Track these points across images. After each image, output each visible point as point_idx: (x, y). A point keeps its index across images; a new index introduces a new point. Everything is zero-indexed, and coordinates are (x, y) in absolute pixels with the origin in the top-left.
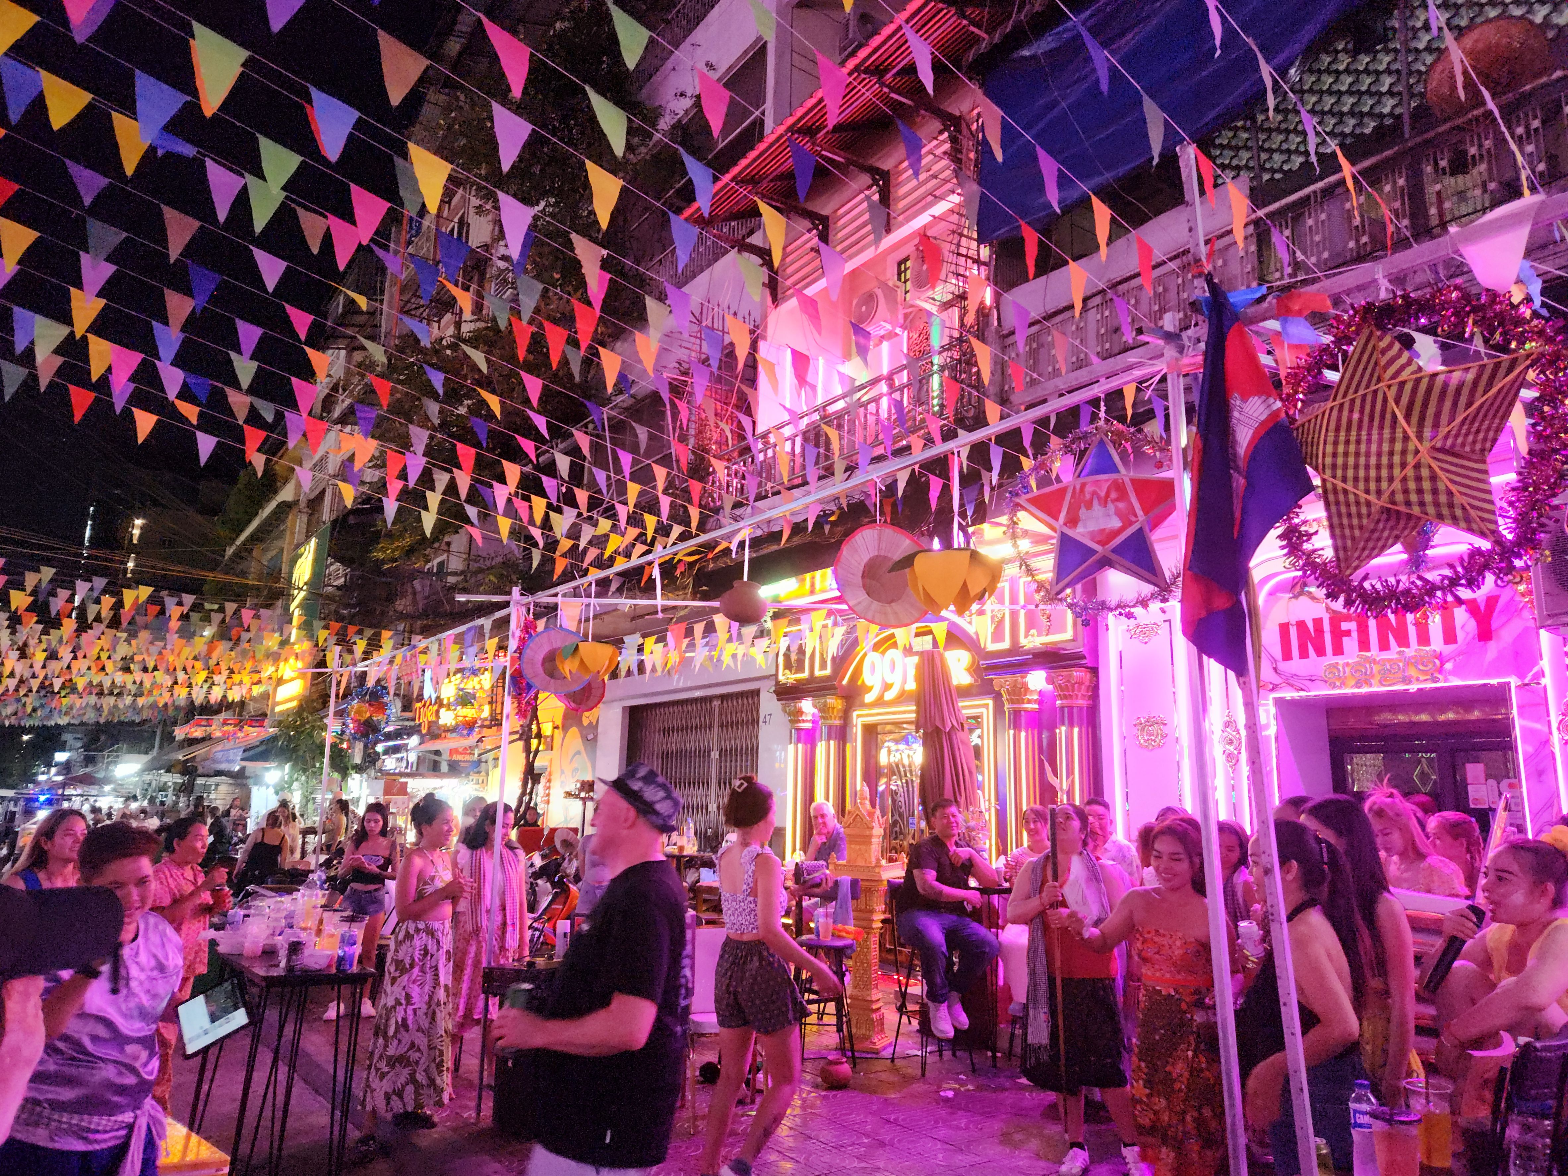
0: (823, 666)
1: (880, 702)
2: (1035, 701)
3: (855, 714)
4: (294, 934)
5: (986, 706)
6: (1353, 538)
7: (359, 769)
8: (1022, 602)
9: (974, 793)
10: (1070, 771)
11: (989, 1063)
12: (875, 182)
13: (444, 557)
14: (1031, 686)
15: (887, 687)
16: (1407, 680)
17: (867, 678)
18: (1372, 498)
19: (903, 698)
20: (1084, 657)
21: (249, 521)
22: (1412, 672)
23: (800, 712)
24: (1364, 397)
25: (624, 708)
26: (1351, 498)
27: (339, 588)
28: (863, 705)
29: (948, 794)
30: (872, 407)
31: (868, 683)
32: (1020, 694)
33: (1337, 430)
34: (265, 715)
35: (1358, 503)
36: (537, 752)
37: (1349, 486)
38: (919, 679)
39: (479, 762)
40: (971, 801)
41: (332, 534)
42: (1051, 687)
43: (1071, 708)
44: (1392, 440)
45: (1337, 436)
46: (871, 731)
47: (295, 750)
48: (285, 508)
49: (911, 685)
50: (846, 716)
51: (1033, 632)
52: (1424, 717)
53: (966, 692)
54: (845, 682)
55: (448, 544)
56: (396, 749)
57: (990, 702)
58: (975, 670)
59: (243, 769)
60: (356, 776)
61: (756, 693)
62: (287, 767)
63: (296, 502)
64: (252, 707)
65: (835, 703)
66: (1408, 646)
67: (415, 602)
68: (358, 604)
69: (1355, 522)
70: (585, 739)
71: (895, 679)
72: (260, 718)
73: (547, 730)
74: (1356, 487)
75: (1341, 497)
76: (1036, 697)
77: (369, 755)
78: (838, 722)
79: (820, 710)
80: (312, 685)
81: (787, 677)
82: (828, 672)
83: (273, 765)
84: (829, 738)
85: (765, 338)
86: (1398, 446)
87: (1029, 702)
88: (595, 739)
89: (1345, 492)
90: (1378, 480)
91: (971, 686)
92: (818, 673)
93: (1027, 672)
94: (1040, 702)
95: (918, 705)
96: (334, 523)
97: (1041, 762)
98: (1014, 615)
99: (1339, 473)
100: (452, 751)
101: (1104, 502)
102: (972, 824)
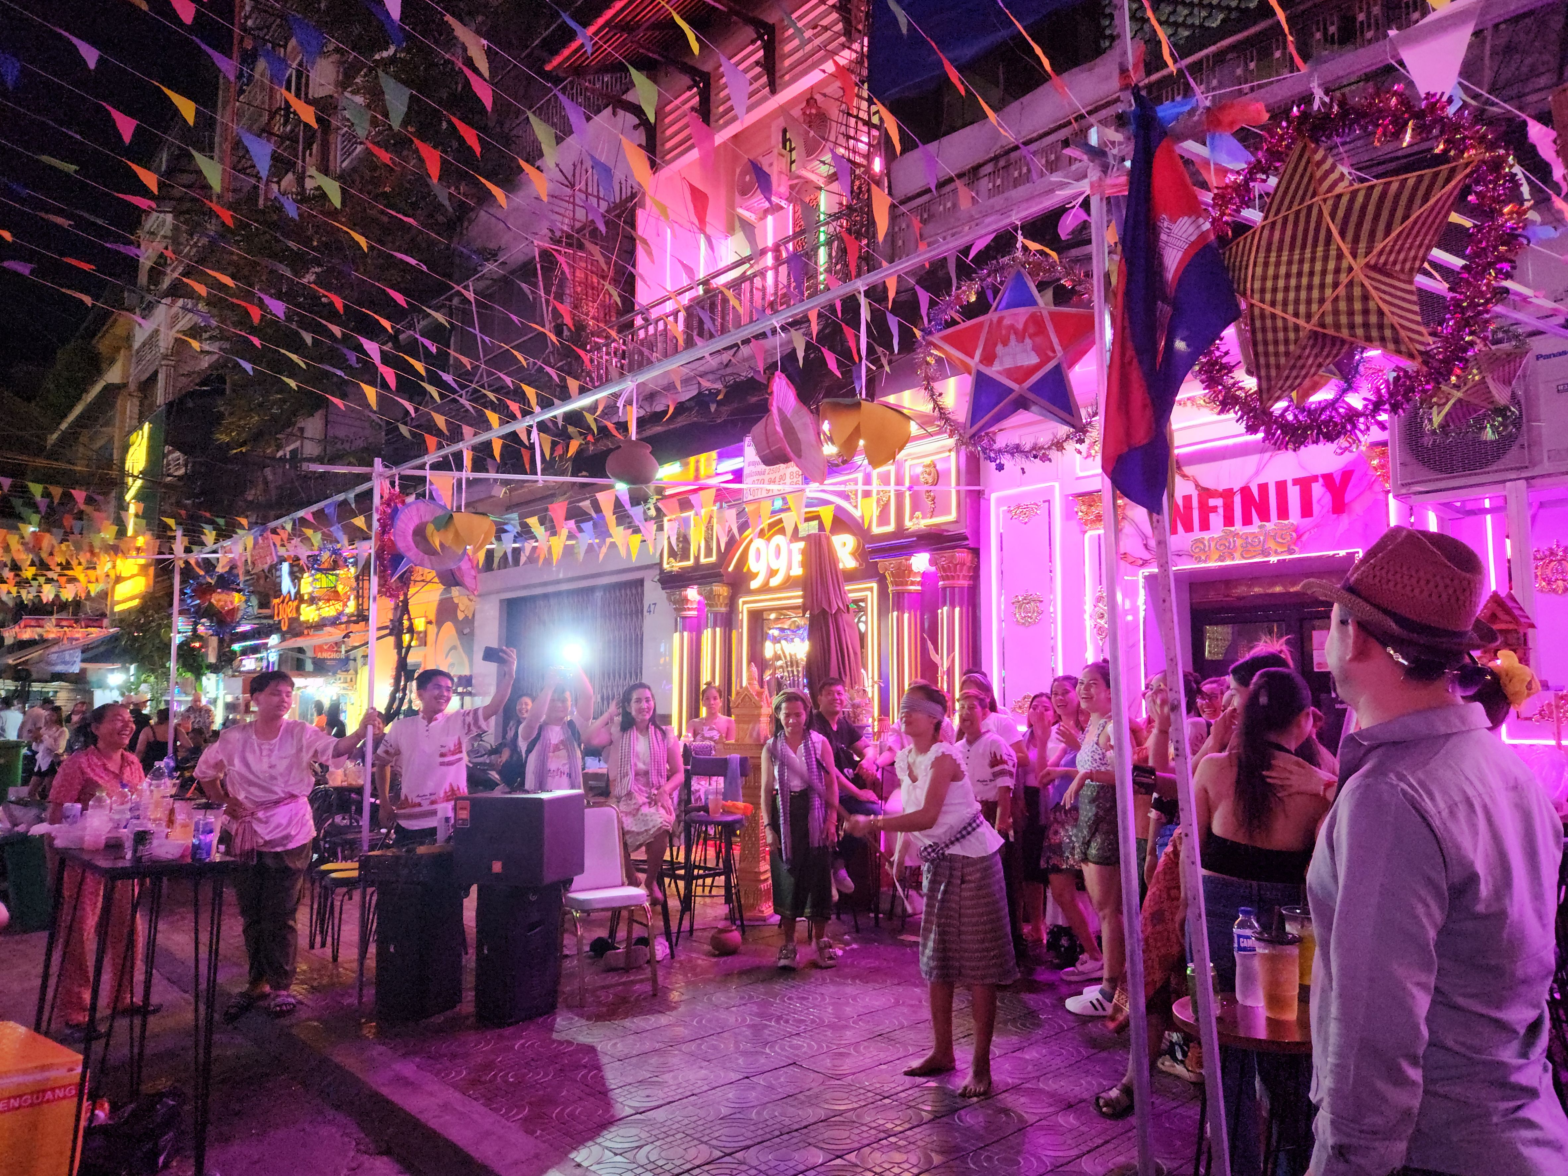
0: (709, 554)
1: (765, 589)
2: (918, 583)
3: (741, 601)
4: (141, 825)
5: (871, 589)
6: (1278, 367)
7: (215, 669)
8: (907, 483)
9: (858, 671)
10: (951, 649)
11: (872, 923)
12: (760, 37)
13: (298, 443)
14: (915, 568)
15: (772, 573)
16: (1266, 553)
17: (752, 564)
18: (1301, 322)
19: (789, 584)
20: (966, 538)
21: (71, 407)
22: (1271, 544)
23: (686, 600)
24: (1298, 213)
25: (501, 601)
26: (1280, 323)
27: (180, 478)
28: (750, 592)
29: (834, 673)
30: (757, 281)
31: (754, 569)
32: (904, 576)
33: (1268, 250)
34: (103, 615)
35: (1286, 329)
36: (409, 647)
37: (1278, 311)
38: (804, 564)
39: (347, 659)
40: (855, 680)
41: (168, 418)
42: (933, 569)
43: (953, 588)
44: (1326, 259)
45: (1267, 257)
46: (757, 617)
47: (140, 650)
48: (111, 391)
49: (797, 571)
50: (732, 604)
51: (918, 514)
52: (1278, 589)
53: (851, 576)
54: (730, 569)
55: (302, 430)
56: (255, 650)
57: (875, 585)
58: (861, 554)
59: (83, 671)
60: (213, 677)
61: (640, 582)
62: (133, 668)
63: (125, 385)
64: (88, 606)
65: (721, 590)
66: (1269, 520)
67: (266, 490)
68: (202, 493)
69: (1282, 348)
70: (460, 633)
71: (781, 565)
72: (98, 619)
73: (420, 624)
74: (1285, 311)
75: (1269, 323)
76: (919, 579)
77: (224, 654)
78: (723, 609)
79: (706, 598)
80: (155, 582)
81: (671, 565)
82: (713, 559)
83: (118, 666)
84: (715, 626)
85: (643, 206)
86: (1331, 265)
87: (913, 583)
88: (472, 634)
89: (1274, 316)
90: (1309, 302)
91: (856, 569)
92: (703, 560)
93: (911, 554)
94: (922, 584)
95: (804, 590)
96: (170, 405)
97: (923, 640)
98: (900, 496)
99: (1268, 296)
100: (319, 648)
101: (1021, 339)
102: (857, 700)
